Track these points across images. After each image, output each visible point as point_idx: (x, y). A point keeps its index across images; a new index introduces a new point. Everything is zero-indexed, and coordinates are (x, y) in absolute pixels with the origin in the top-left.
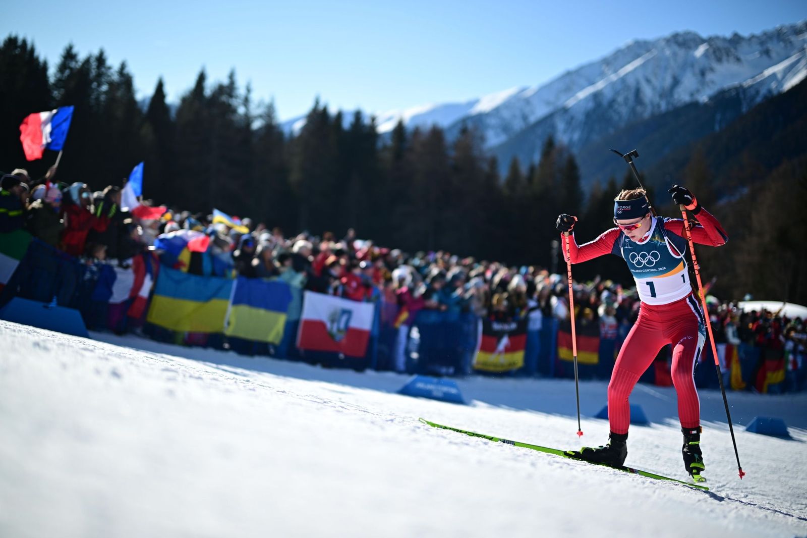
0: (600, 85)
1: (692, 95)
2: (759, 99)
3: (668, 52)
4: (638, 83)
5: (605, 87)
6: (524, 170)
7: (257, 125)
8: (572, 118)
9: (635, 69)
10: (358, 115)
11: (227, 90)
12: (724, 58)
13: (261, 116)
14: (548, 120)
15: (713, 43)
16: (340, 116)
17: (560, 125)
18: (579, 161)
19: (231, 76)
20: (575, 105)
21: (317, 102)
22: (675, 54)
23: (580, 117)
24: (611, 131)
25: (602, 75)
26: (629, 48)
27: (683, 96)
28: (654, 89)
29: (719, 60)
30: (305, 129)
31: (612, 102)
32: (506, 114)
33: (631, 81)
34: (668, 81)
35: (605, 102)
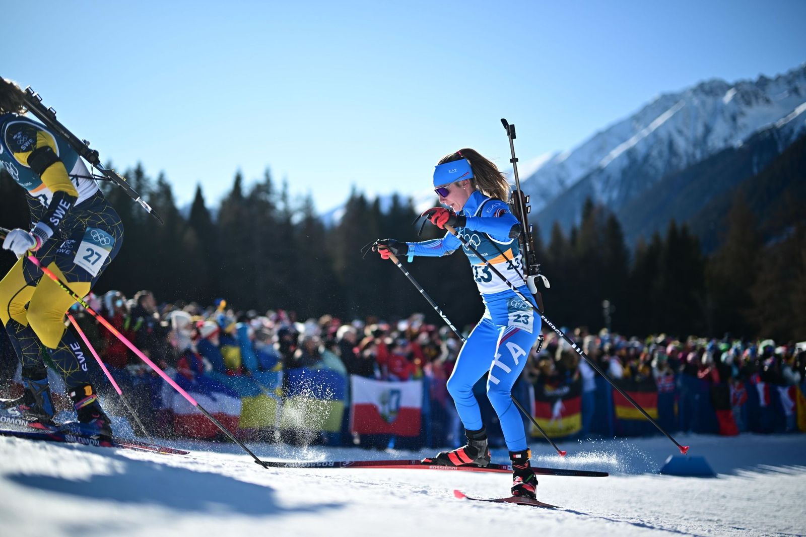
0: (633, 141)
1: (726, 140)
2: (794, 138)
3: (696, 102)
4: (670, 135)
5: (638, 143)
6: (566, 233)
7: (297, 218)
8: (609, 177)
9: (666, 122)
10: (395, 198)
11: (264, 188)
12: (754, 101)
13: (301, 210)
14: (584, 182)
15: (740, 87)
16: (377, 202)
17: (598, 186)
18: (620, 219)
19: (267, 175)
20: (609, 165)
21: (354, 190)
22: (703, 103)
23: (616, 175)
24: (649, 185)
25: (633, 131)
26: (656, 102)
27: (716, 142)
28: (687, 139)
29: (748, 103)
30: (346, 218)
31: (647, 157)
32: (542, 181)
33: (663, 134)
34: (700, 130)
35: (640, 158)
